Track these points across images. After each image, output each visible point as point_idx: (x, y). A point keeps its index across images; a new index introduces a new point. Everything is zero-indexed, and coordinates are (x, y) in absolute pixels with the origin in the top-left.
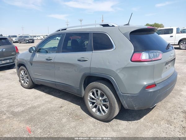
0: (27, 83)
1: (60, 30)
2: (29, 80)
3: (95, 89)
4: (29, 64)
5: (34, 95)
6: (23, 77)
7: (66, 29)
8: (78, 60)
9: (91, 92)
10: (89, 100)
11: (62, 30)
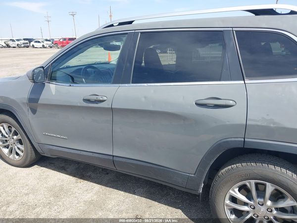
0: (17, 154)
1: (112, 25)
2: (26, 147)
3: (253, 182)
4: (26, 109)
5: (45, 185)
6: (6, 141)
7: (131, 23)
8: (197, 104)
9: (236, 188)
10: (227, 205)
11: (120, 24)
